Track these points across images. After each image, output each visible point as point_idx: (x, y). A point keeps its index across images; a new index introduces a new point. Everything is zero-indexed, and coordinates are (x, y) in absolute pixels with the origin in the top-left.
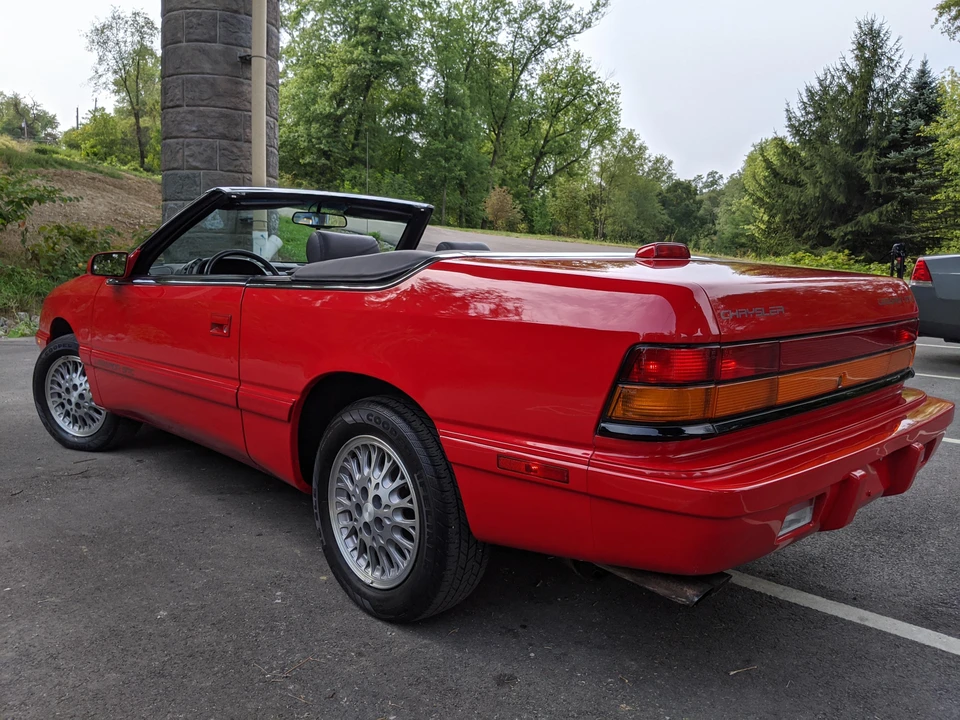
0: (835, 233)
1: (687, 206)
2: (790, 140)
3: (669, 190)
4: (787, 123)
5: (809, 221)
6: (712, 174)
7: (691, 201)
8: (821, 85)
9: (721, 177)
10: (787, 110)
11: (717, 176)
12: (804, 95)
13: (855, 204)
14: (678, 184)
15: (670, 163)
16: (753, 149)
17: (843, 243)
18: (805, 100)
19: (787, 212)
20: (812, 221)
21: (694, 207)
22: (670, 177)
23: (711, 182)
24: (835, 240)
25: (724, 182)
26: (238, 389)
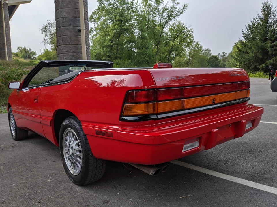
0: (260, 67)
1: (216, 63)
3: (210, 59)
4: (243, 36)
5: (251, 64)
6: (223, 53)
7: (217, 61)
8: (252, 23)
9: (226, 53)
10: (242, 32)
11: (225, 53)
13: (265, 58)
14: (213, 57)
15: (210, 51)
16: (235, 44)
17: (262, 70)
19: (244, 62)
20: (253, 64)
21: (218, 63)
22: (210, 55)
23: (223, 55)
24: (260, 69)
25: (227, 55)
26: (40, 117)
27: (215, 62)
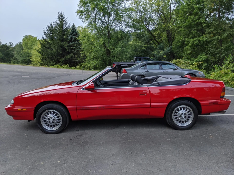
1: (7, 52)
2: (45, 38)
4: (44, 34)
5: (54, 57)
6: (10, 43)
7: (8, 50)
8: (51, 25)
9: (13, 44)
10: (44, 31)
11: (12, 44)
12: (47, 27)
13: (64, 54)
14: (3, 46)
17: (63, 62)
18: (48, 29)
21: (9, 52)
23: (10, 45)
24: (61, 61)
25: (14, 45)
26: (150, 104)
27: (6, 51)
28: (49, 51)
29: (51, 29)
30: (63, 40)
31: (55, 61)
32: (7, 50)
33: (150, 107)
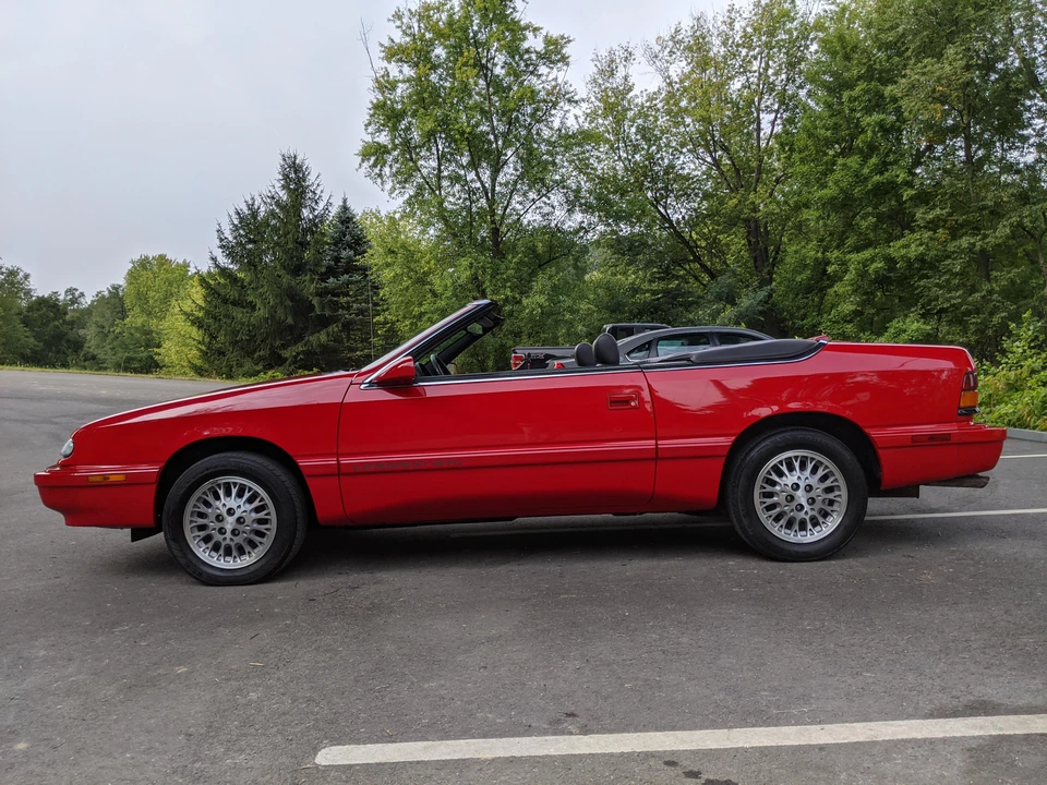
0: (287, 354)
1: (58, 327)
2: (223, 261)
3: (30, 309)
4: (219, 244)
6: (71, 291)
7: (61, 321)
8: (249, 209)
9: (82, 295)
10: (218, 231)
11: (77, 294)
12: (234, 217)
13: (301, 325)
14: (42, 302)
15: (27, 277)
17: (295, 362)
18: (236, 222)
20: (262, 342)
21: (65, 329)
22: (28, 293)
23: (71, 300)
24: (286, 359)
25: (87, 300)
26: (657, 444)
27: (51, 325)
28: (239, 314)
29: (250, 225)
30: (298, 269)
31: (261, 359)
32: (55, 319)
33: (657, 456)
